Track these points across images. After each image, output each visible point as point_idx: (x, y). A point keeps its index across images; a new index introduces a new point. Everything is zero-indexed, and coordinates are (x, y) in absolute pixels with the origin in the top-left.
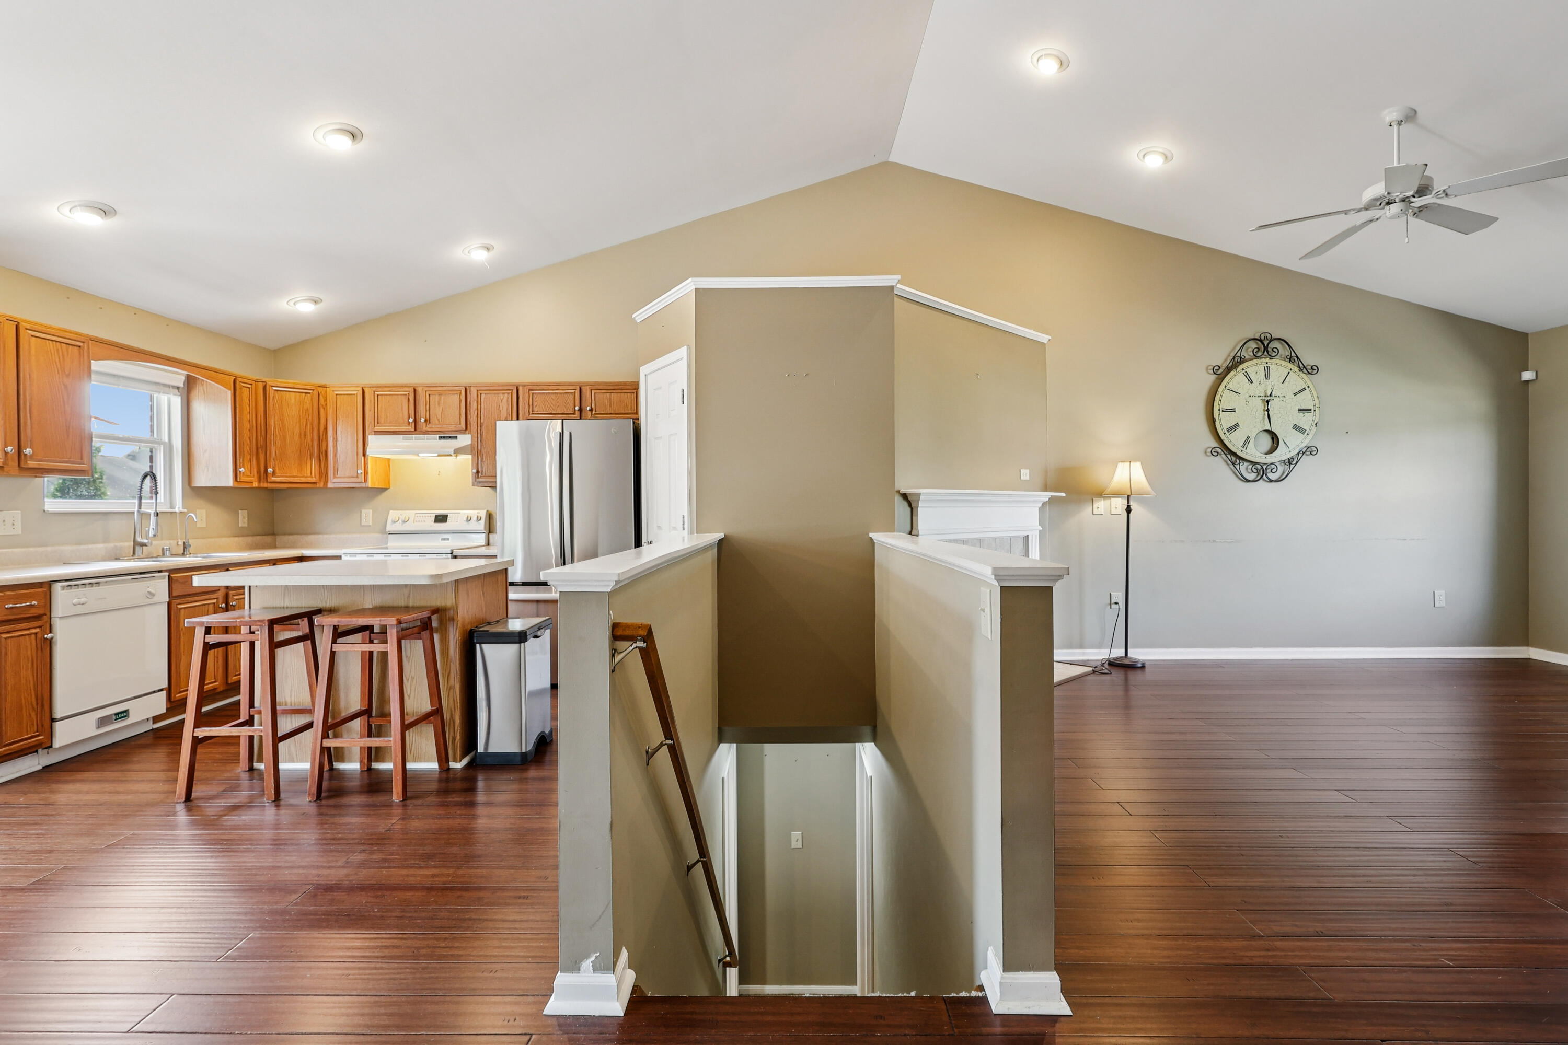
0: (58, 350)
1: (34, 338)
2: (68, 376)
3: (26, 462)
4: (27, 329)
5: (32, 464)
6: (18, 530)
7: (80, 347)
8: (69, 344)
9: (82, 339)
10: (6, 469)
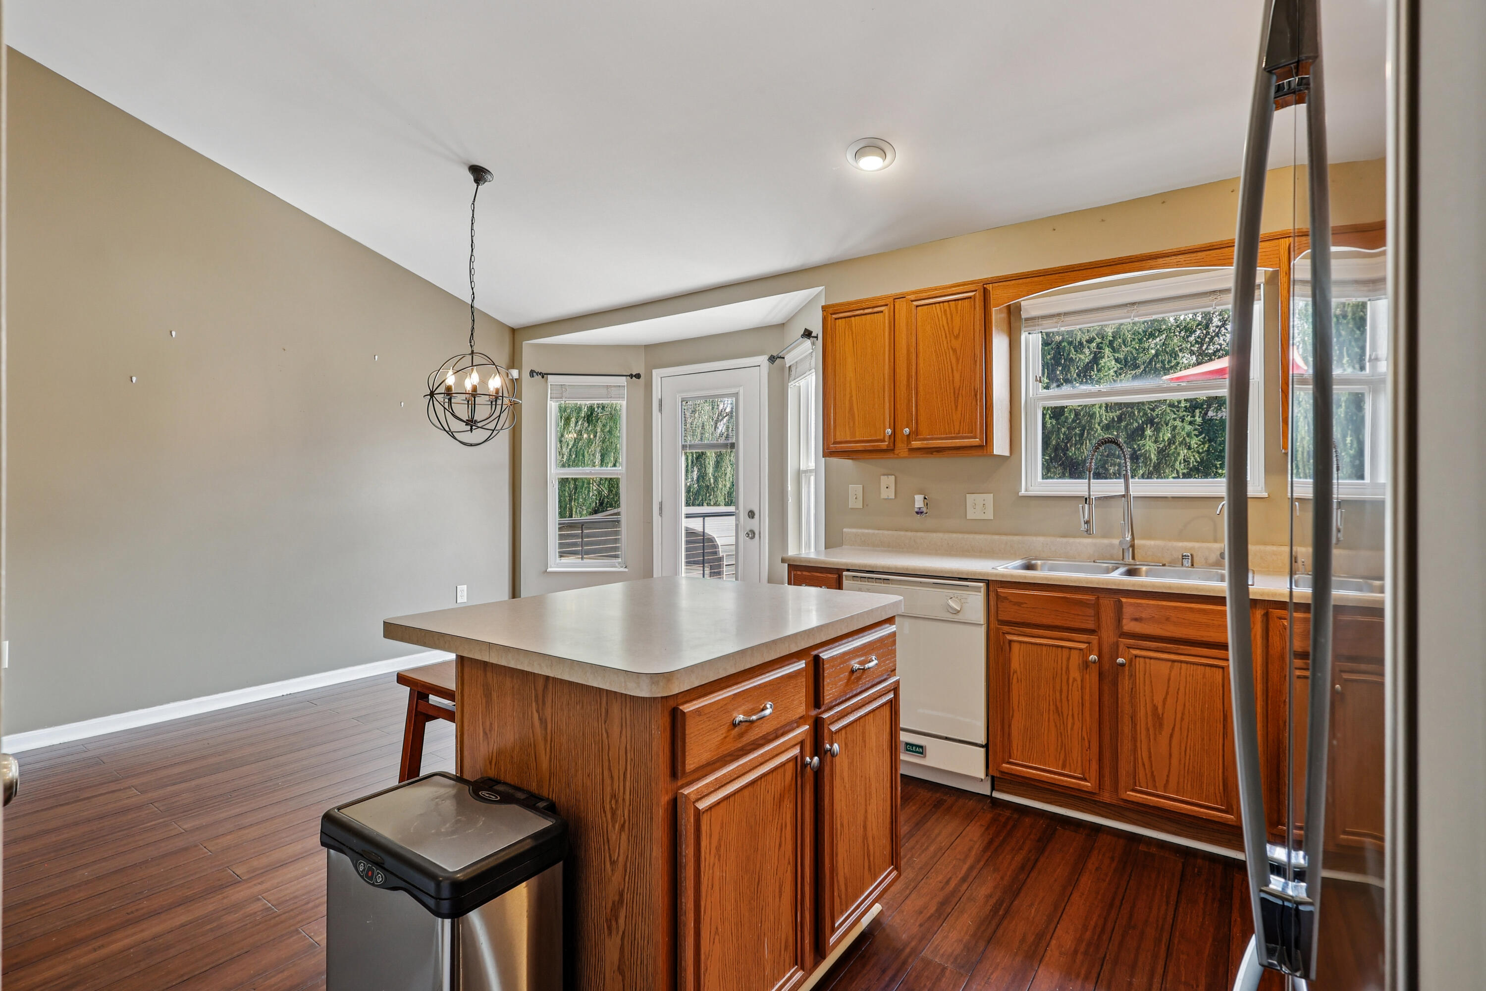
0: (945, 311)
1: (920, 308)
2: (957, 337)
3: (910, 443)
4: (912, 301)
5: (916, 444)
6: (990, 515)
7: (970, 298)
8: (958, 300)
9: (972, 287)
10: (896, 452)
